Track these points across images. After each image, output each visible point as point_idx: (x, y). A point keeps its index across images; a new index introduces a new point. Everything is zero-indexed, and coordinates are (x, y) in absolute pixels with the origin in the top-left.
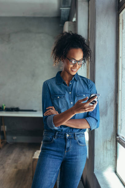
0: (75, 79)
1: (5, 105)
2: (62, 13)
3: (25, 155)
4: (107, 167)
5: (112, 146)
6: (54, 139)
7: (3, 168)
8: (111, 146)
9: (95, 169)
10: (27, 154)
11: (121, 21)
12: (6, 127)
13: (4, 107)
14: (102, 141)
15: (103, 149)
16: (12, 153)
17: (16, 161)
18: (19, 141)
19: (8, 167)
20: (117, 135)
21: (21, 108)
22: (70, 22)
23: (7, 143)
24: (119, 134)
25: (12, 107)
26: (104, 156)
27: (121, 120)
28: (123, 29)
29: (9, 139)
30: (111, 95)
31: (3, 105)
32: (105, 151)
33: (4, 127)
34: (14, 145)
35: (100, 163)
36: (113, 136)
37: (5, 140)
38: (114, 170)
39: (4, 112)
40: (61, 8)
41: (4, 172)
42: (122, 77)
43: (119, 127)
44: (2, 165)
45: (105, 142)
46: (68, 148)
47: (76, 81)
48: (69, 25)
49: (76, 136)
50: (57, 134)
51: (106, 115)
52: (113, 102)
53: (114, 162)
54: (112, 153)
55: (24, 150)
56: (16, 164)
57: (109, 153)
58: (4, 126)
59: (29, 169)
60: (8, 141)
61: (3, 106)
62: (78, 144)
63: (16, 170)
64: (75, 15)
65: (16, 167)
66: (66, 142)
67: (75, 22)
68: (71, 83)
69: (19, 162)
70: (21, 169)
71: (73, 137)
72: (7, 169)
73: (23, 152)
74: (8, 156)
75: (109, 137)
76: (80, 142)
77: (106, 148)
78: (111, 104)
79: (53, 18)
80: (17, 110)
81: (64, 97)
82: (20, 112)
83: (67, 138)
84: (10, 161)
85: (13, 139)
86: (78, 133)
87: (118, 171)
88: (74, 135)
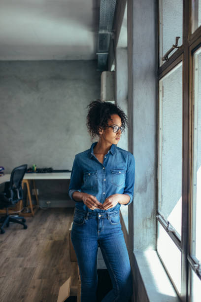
0: (110, 153)
1: (36, 166)
2: (99, 58)
3: (61, 223)
4: (147, 246)
5: (152, 223)
6: (85, 220)
7: (37, 240)
8: (150, 224)
9: (135, 249)
10: (63, 221)
11: (161, 88)
12: (37, 190)
13: (35, 168)
14: (141, 219)
15: (143, 228)
16: (46, 220)
17: (51, 231)
18: (54, 206)
19: (43, 238)
20: (158, 213)
21: (54, 168)
22: (109, 72)
23: (40, 209)
24: (159, 212)
25: (44, 168)
26: (143, 234)
27: (162, 196)
28: (163, 96)
29: (42, 204)
30: (151, 169)
31: (34, 165)
32: (145, 230)
33: (36, 190)
34: (48, 211)
35: (140, 242)
36: (153, 214)
37: (38, 206)
38: (154, 248)
39: (35, 174)
40: (97, 54)
41: (38, 244)
42: (162, 150)
43: (159, 204)
44: (35, 236)
45: (145, 220)
46: (101, 229)
47: (113, 155)
48: (107, 76)
49: (109, 215)
50: (88, 215)
51: (145, 191)
52: (153, 177)
53: (155, 240)
54: (152, 231)
55: (60, 217)
56: (50, 234)
57: (149, 231)
58: (36, 188)
59: (65, 239)
60: (41, 207)
61: (33, 167)
62: (110, 224)
63: (51, 241)
64: (114, 62)
65: (51, 239)
66: (98, 223)
67: (113, 71)
68: (106, 157)
69: (55, 232)
70: (56, 240)
71: (105, 217)
72: (41, 241)
73: (59, 220)
74: (42, 225)
75: (149, 214)
76: (112, 221)
77: (146, 226)
78: (150, 180)
79: (90, 61)
80: (50, 171)
81: (95, 173)
82: (54, 174)
83: (99, 219)
84: (44, 231)
85: (47, 204)
86: (111, 213)
87: (158, 251)
88: (107, 215)
